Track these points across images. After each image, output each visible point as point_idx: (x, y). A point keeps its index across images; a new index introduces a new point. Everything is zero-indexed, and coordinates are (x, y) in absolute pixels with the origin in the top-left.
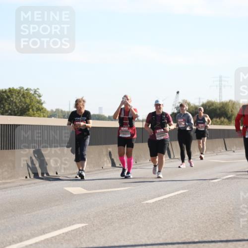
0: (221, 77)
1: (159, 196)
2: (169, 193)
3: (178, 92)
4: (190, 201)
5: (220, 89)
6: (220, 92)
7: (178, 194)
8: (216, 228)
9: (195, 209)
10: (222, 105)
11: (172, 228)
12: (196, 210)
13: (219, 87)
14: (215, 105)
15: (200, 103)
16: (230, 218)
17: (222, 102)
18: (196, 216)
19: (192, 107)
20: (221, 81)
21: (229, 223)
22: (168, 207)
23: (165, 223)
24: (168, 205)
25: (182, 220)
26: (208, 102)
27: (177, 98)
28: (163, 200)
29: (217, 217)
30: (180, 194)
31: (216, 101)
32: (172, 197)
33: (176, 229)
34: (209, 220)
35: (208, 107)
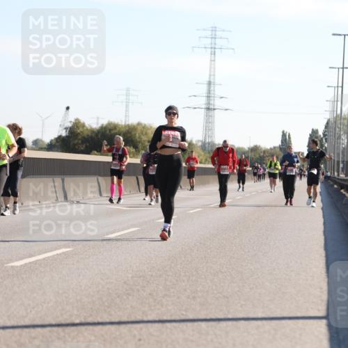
0: (128, 90)
1: (31, 256)
2: (46, 252)
3: (68, 108)
4: (73, 264)
5: (127, 106)
6: (127, 111)
7: (57, 254)
8: (106, 304)
9: (79, 276)
10: (127, 129)
11: (44, 303)
12: (81, 277)
13: (125, 104)
14: (118, 129)
15: (98, 124)
16: (127, 290)
17: (128, 125)
18: (81, 286)
19: (87, 129)
20: (128, 95)
21: (125, 297)
22: (41, 272)
23: (35, 295)
24: (43, 270)
25: (61, 292)
26: (110, 124)
27: (66, 115)
28: (35, 262)
29: (108, 289)
30: (60, 254)
31: (120, 123)
32: (48, 257)
33: (50, 305)
34: (98, 292)
35: (108, 132)
